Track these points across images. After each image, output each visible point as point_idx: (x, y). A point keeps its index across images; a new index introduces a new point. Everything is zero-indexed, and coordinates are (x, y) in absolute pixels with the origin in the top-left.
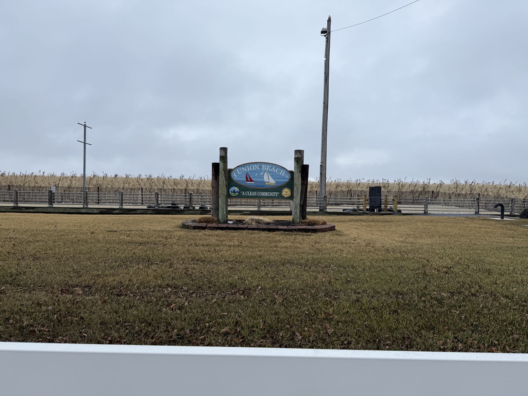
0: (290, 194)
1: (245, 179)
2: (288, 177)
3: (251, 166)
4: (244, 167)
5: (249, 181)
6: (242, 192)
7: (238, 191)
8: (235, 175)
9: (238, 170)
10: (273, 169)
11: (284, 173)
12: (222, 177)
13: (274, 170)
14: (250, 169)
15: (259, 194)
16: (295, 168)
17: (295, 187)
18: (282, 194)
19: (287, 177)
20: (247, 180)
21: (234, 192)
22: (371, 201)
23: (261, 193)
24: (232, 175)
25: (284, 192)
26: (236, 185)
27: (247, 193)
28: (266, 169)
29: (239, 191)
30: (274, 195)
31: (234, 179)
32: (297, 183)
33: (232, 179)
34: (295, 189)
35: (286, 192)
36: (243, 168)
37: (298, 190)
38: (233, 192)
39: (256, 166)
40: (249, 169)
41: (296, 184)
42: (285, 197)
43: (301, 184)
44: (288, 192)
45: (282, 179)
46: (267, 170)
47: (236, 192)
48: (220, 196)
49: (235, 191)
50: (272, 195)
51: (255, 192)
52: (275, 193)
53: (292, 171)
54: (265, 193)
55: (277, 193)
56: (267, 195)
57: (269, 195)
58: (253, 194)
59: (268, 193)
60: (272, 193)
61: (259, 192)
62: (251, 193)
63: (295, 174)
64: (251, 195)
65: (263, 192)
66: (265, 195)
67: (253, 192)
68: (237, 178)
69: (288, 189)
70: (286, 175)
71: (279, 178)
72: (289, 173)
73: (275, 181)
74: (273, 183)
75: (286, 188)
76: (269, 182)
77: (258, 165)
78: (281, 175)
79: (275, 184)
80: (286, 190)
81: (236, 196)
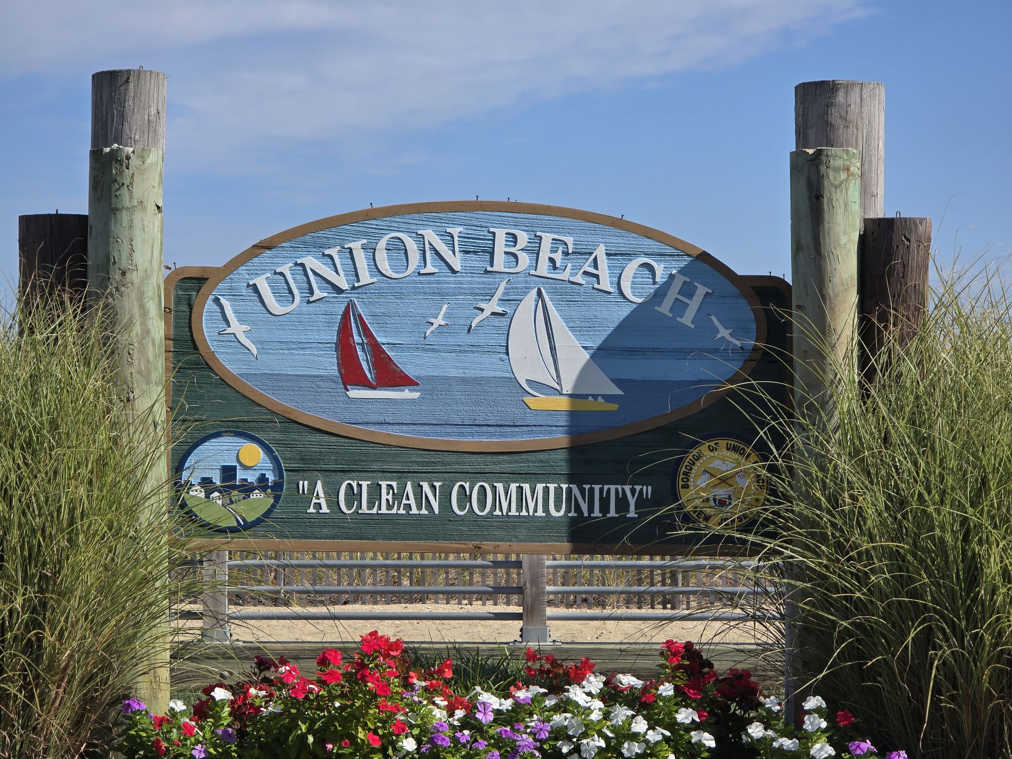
1: (329, 364)
2: (735, 335)
3: (382, 244)
5: (364, 384)
6: (304, 484)
7: (263, 479)
10: (595, 264)
11: (694, 304)
14: (374, 269)
15: (465, 498)
16: (799, 251)
18: (684, 494)
19: (724, 333)
20: (352, 375)
21: (230, 482)
23: (482, 491)
24: (209, 330)
25: (703, 482)
26: (249, 418)
27: (353, 496)
28: (525, 259)
29: (271, 477)
30: (605, 508)
31: (232, 364)
35: (724, 481)
36: (311, 262)
39: (430, 235)
40: (368, 264)
44: (741, 482)
45: (682, 353)
46: (544, 268)
47: (246, 489)
49: (240, 475)
50: (584, 507)
51: (426, 487)
52: (619, 487)
53: (770, 278)
54: (520, 489)
55: (633, 491)
56: (540, 513)
57: (558, 509)
58: (408, 498)
59: (546, 490)
60: (587, 487)
61: (467, 486)
62: (390, 497)
63: (800, 307)
64: (389, 507)
65: (500, 486)
66: (524, 513)
67: (409, 488)
68: (255, 352)
69: (735, 449)
70: (713, 318)
71: (655, 350)
72: (743, 302)
73: (612, 380)
74: (600, 399)
75: (723, 443)
76: (559, 383)
77: (456, 231)
78: (674, 318)
79: (614, 407)
80: (716, 464)
81: (249, 520)
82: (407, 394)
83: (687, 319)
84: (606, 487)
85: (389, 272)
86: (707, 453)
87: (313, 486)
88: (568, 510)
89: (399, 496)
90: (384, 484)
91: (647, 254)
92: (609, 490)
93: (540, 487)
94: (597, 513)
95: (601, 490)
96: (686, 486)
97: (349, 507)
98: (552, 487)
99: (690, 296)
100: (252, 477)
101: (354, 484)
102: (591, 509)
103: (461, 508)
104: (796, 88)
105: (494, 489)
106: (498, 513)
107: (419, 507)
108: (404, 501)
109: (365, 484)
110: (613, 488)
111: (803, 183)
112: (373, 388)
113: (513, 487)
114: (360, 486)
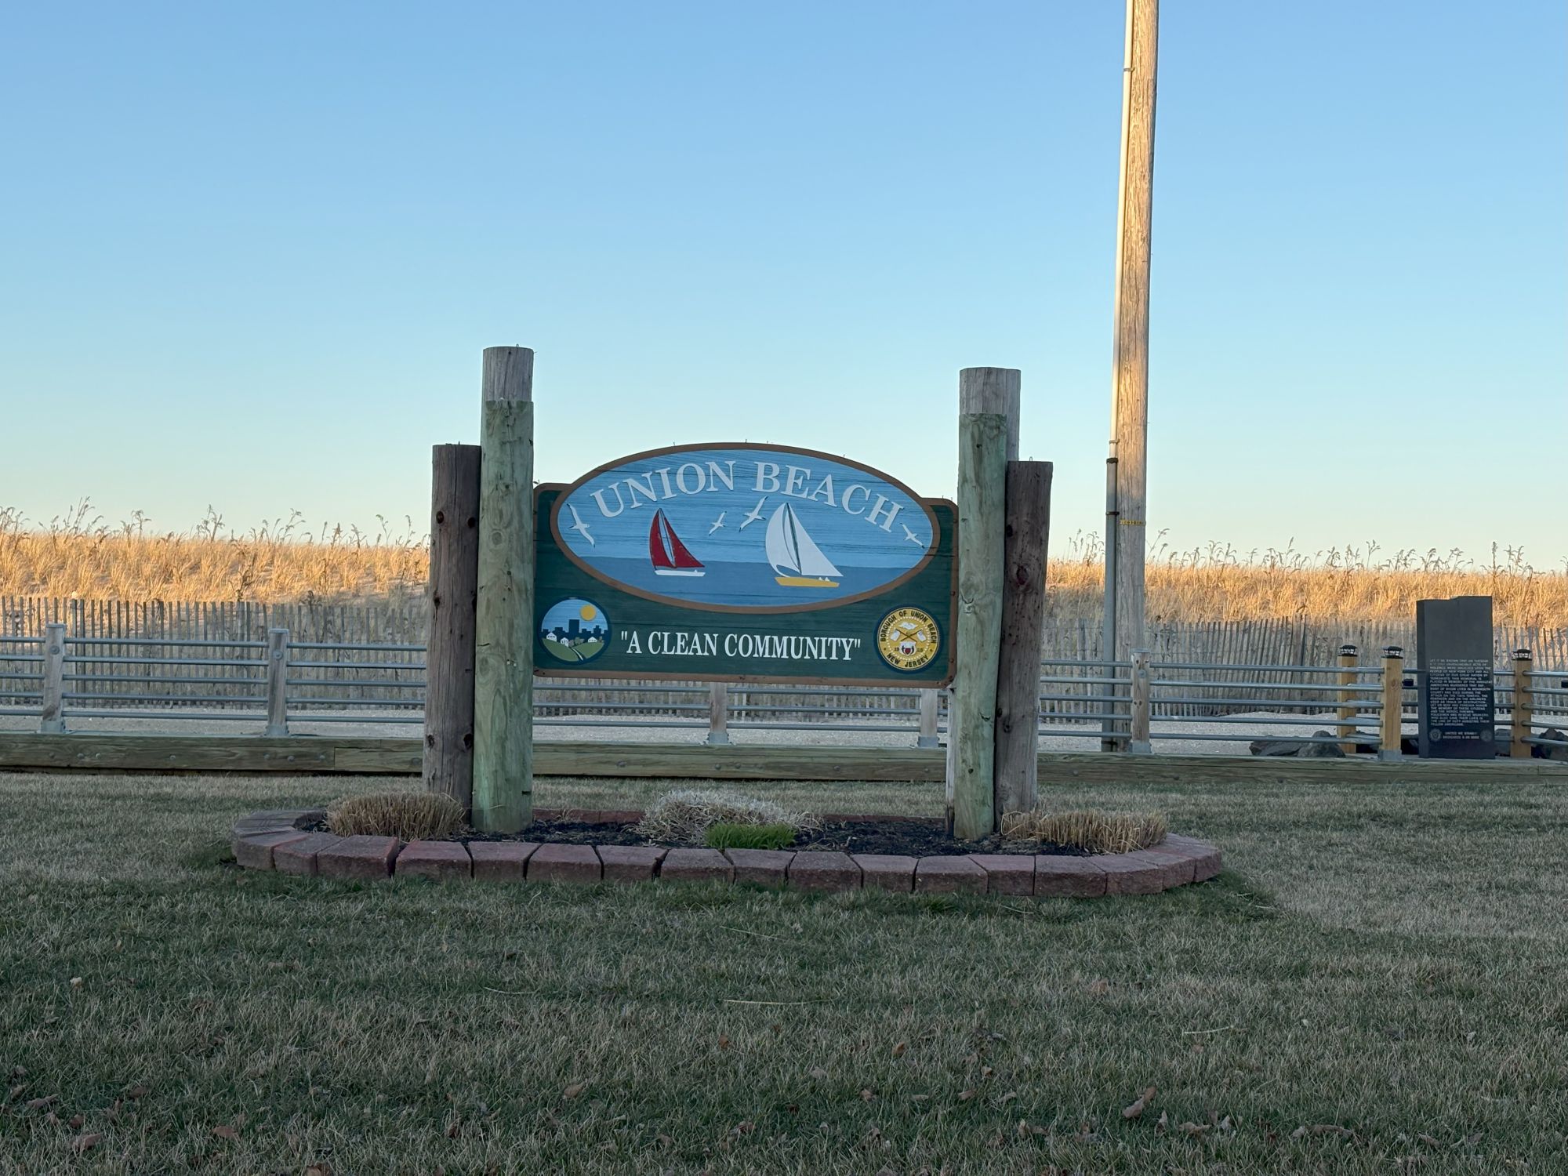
0: (935, 647)
1: (646, 553)
2: (919, 538)
3: (681, 470)
4: (637, 472)
5: (666, 564)
6: (624, 634)
8: (581, 526)
9: (598, 495)
10: (825, 487)
11: (891, 516)
12: (497, 539)
13: (830, 494)
14: (675, 488)
15: (733, 645)
16: (963, 481)
17: (964, 607)
18: (882, 645)
19: (911, 536)
20: (660, 559)
21: (574, 630)
22: (1427, 693)
23: (746, 640)
24: (562, 527)
25: (895, 636)
26: (588, 586)
27: (658, 643)
30: (828, 653)
31: (577, 550)
32: (975, 580)
33: (560, 553)
34: (965, 615)
35: (909, 636)
36: (632, 482)
37: (981, 622)
38: (570, 636)
39: (713, 466)
40: (670, 486)
41: (969, 587)
42: (902, 665)
43: (1000, 583)
44: (921, 638)
45: (886, 550)
46: (789, 491)
47: (586, 635)
48: (485, 661)
49: (581, 627)
50: (815, 653)
51: (707, 636)
52: (839, 639)
53: (943, 500)
54: (771, 640)
55: (848, 642)
56: (785, 656)
57: (797, 653)
58: (695, 644)
59: (789, 641)
60: (817, 639)
61: (735, 637)
62: (683, 643)
63: (964, 520)
64: (683, 650)
65: (758, 637)
66: (774, 656)
67: (696, 637)
68: (592, 541)
69: (917, 615)
70: (904, 526)
71: (865, 547)
72: (925, 515)
73: (836, 567)
74: (827, 579)
75: (909, 611)
76: (800, 568)
77: (731, 463)
78: (878, 525)
79: (836, 585)
80: (904, 625)
81: (588, 657)
82: (696, 573)
83: (886, 526)
84: (830, 639)
85: (685, 490)
86: (899, 619)
87: (630, 636)
88: (804, 654)
89: (689, 643)
90: (679, 635)
91: (858, 482)
92: (832, 641)
93: (785, 639)
94: (823, 657)
95: (827, 641)
96: (884, 640)
97: (655, 649)
98: (793, 638)
99: (889, 511)
100: (591, 629)
101: (659, 634)
102: (819, 654)
103: (731, 652)
104: (961, 371)
105: (754, 640)
106: (756, 655)
107: (703, 651)
108: (693, 647)
109: (666, 634)
110: (834, 640)
111: (969, 436)
112: (674, 568)
113: (767, 638)
114: (663, 636)
